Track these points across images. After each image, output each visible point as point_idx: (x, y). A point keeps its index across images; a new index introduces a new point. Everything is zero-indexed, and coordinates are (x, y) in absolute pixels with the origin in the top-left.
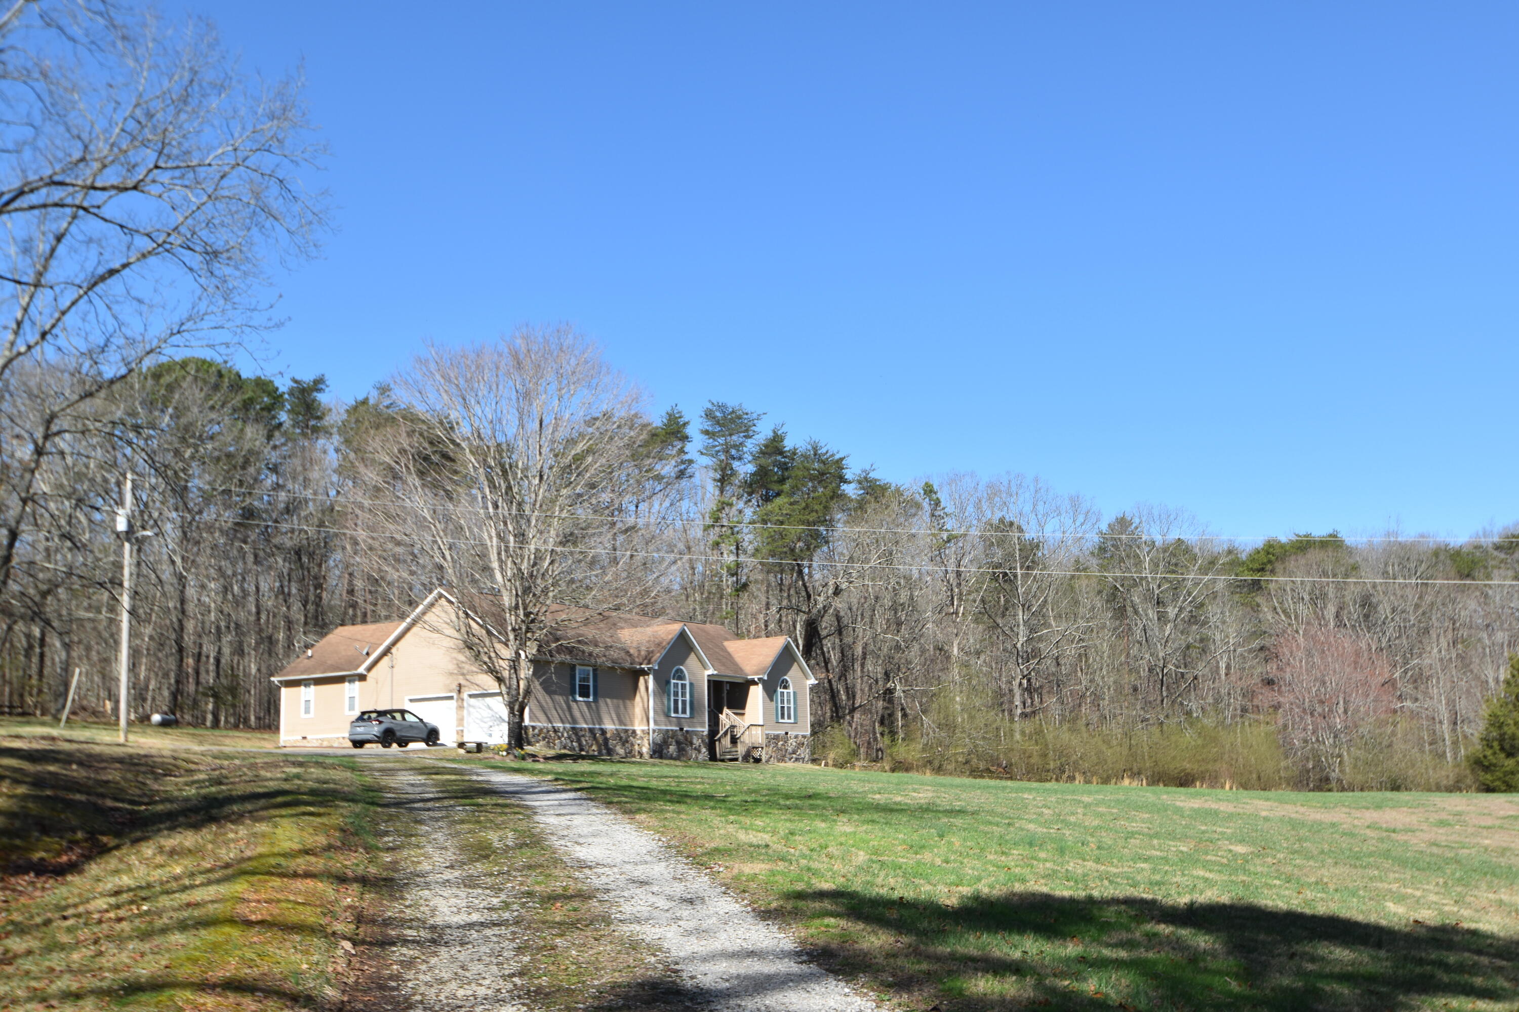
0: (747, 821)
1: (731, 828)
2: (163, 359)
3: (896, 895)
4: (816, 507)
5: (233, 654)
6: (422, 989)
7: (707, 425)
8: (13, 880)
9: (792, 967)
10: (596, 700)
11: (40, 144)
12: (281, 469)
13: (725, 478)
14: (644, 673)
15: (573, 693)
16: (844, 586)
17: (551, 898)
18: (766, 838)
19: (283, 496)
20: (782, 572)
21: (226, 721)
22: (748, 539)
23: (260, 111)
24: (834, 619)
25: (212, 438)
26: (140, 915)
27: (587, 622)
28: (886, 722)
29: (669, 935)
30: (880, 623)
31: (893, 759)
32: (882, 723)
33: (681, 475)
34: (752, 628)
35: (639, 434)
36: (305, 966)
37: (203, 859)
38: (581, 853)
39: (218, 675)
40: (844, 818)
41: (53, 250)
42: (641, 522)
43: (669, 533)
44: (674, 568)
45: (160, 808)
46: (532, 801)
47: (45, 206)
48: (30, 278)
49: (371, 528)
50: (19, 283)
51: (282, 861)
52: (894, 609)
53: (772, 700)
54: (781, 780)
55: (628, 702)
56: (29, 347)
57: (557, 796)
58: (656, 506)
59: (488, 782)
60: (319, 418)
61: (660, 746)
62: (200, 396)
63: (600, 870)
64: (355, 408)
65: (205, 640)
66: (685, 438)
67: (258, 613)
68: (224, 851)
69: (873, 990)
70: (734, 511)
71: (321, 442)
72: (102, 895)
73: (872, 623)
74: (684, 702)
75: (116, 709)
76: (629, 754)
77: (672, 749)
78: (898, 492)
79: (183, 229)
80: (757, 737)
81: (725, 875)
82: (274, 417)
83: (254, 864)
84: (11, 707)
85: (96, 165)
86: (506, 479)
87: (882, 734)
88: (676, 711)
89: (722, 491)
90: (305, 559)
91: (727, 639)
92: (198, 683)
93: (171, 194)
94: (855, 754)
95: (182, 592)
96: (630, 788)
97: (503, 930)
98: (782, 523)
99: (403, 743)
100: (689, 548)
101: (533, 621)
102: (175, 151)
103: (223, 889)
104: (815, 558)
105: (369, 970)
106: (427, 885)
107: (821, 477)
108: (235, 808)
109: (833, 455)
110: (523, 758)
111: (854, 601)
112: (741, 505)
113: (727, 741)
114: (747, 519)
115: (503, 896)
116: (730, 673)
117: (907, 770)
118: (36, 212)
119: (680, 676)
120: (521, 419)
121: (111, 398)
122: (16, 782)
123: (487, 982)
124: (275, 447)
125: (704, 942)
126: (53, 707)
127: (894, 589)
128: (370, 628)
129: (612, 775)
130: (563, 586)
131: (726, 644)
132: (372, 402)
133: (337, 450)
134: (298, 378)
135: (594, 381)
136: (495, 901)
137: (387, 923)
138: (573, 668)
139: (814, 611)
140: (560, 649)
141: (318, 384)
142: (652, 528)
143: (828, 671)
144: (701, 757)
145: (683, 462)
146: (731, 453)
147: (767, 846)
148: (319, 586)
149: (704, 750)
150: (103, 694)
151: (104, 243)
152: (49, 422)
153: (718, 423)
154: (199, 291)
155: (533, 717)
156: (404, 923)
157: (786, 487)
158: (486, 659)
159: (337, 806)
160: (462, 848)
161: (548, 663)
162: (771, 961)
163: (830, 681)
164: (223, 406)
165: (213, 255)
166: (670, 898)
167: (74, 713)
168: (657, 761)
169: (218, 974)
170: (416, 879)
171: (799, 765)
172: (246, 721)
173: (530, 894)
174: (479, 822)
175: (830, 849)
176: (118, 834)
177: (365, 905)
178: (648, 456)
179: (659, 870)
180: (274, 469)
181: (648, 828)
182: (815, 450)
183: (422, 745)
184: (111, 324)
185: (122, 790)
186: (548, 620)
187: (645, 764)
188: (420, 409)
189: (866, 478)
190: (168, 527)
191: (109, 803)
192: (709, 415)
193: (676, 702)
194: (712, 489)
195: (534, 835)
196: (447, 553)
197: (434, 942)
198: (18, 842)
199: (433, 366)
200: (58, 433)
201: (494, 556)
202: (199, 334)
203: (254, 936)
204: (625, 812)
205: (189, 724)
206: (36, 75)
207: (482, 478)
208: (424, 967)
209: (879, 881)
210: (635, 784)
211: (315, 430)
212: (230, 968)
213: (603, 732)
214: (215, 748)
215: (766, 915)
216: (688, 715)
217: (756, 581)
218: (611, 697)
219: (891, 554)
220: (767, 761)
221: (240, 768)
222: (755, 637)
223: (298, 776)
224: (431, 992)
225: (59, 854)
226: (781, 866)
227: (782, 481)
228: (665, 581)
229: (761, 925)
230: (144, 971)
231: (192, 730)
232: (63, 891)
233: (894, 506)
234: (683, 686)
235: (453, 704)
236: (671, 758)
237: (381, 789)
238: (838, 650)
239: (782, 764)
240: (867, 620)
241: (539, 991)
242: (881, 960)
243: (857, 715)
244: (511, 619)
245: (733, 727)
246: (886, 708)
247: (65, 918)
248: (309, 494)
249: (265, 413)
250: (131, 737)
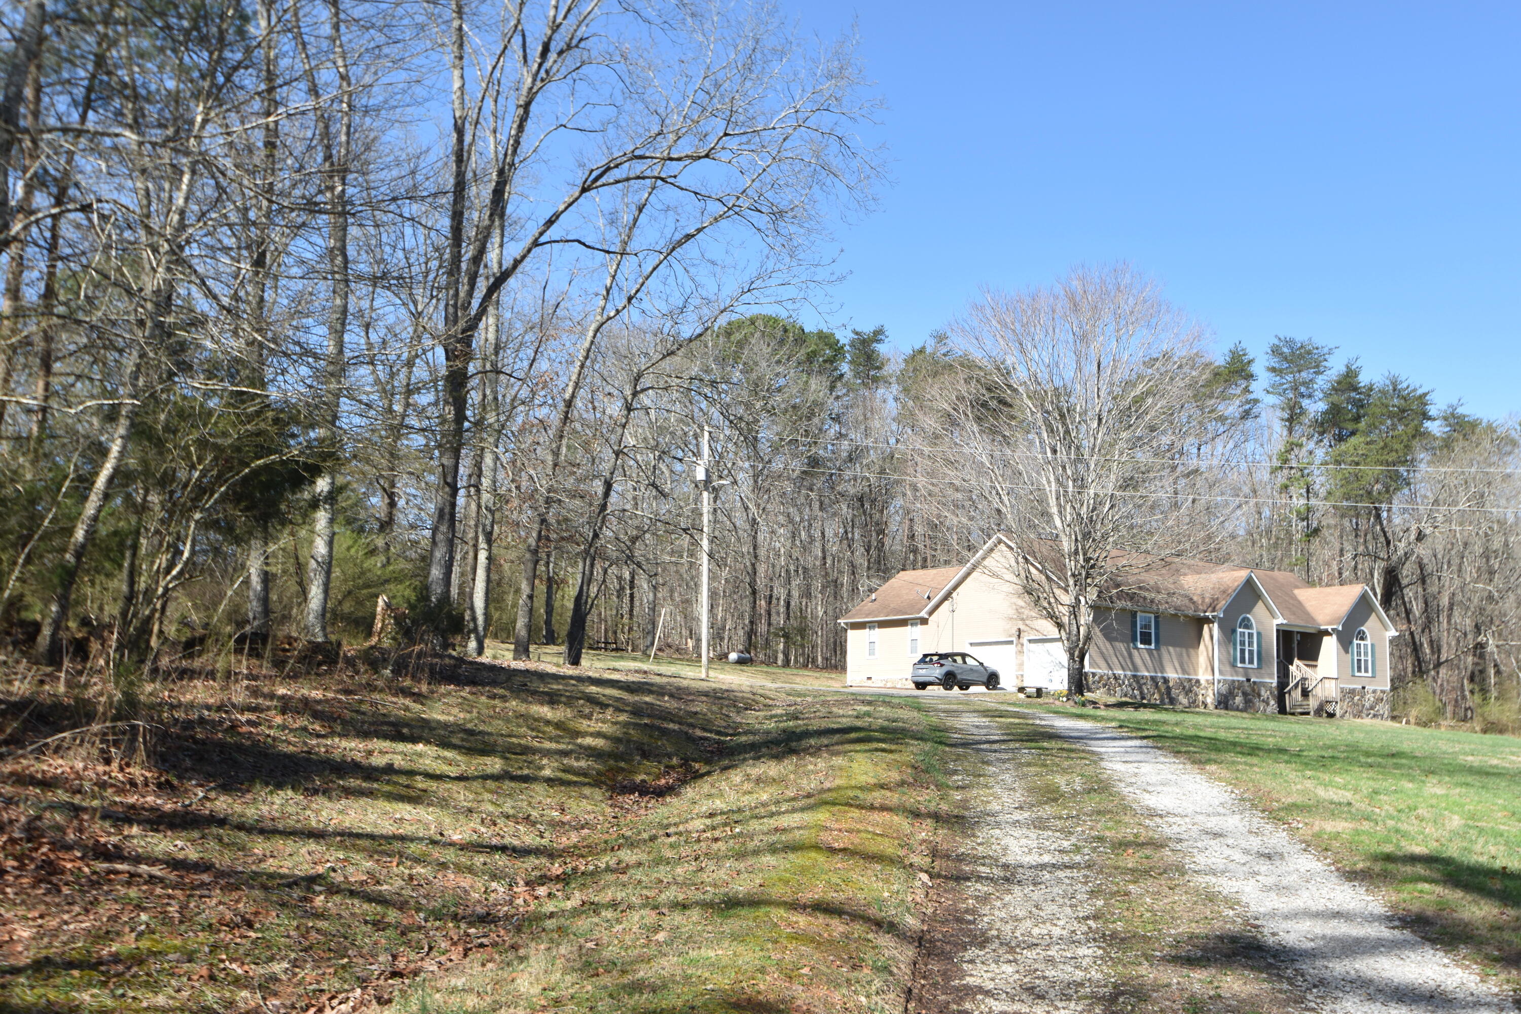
0: (1326, 777)
1: (1309, 784)
2: (734, 317)
3: (1498, 864)
4: (1396, 446)
5: (801, 597)
6: (998, 925)
7: (1274, 362)
8: (620, 798)
9: (1385, 932)
10: (1157, 648)
11: (622, 122)
12: (843, 419)
13: (1293, 417)
14: (1208, 621)
15: (1134, 640)
16: (1428, 532)
17: (1122, 845)
18: (1348, 796)
19: (845, 445)
20: (1357, 516)
21: (796, 661)
22: (1320, 481)
23: (819, 72)
24: (1416, 566)
25: (779, 390)
26: (734, 837)
27: (1148, 568)
28: (1477, 679)
29: (1247, 889)
30: (1470, 571)
31: (1485, 719)
32: (1472, 679)
33: (1246, 415)
34: (1324, 576)
35: (1201, 374)
36: (886, 894)
37: (787, 787)
38: (1151, 801)
39: (788, 618)
40: (1434, 779)
41: (636, 220)
42: (1203, 466)
43: (1233, 477)
44: (1239, 512)
45: (743, 739)
46: (1097, 747)
47: (628, 179)
48: (616, 248)
49: (931, 474)
50: (608, 252)
51: (859, 793)
52: (1486, 555)
53: (1347, 652)
54: (1359, 736)
55: (1192, 651)
56: (618, 312)
57: (1123, 743)
58: (1220, 449)
59: (1052, 727)
60: (879, 368)
61: (1226, 697)
62: (767, 350)
63: (1171, 820)
64: (913, 357)
65: (776, 584)
66: (1250, 377)
67: (824, 558)
68: (805, 782)
69: (1476, 963)
70: (1304, 452)
71: (881, 391)
72: (699, 816)
73: (1460, 571)
74: (1251, 652)
75: (698, 646)
76: (1193, 703)
77: (1239, 700)
78: (1491, 428)
79: (750, 192)
80: (1330, 690)
81: (1306, 832)
82: (836, 369)
83: (834, 795)
84: (606, 643)
85: (672, 137)
86: (1064, 424)
87: (1472, 692)
88: (1243, 661)
89: (1290, 431)
90: (867, 506)
91: (1297, 587)
92: (769, 624)
93: (740, 159)
94: (1440, 712)
95: (755, 538)
96: (1197, 738)
97: (1075, 873)
98: (1357, 464)
99: (964, 686)
100: (1255, 491)
101: (1093, 567)
102: (742, 118)
103: (808, 817)
104: (1395, 501)
105: (947, 901)
106: (998, 825)
107: (1402, 414)
108: (812, 742)
109: (1415, 390)
110: (1084, 705)
111: (1440, 548)
112: (1311, 445)
113: (1297, 694)
114: (1318, 461)
115: (1073, 840)
116: (1302, 623)
117: (1501, 731)
118: (620, 185)
119: (1247, 624)
120: (1078, 362)
121: (690, 356)
122: (618, 710)
123: (1061, 923)
124: (837, 398)
125: (1284, 899)
126: (642, 645)
127: (1486, 535)
128: (931, 572)
129: (1177, 724)
130: (1124, 532)
131: (1296, 592)
132: (929, 350)
133: (896, 399)
134: (859, 329)
135: (1154, 321)
136: (1066, 844)
137: (960, 858)
138: (1134, 614)
139: (1394, 558)
140: (1120, 595)
141: (878, 335)
142: (1215, 471)
143: (1409, 622)
144: (1269, 709)
145: (1248, 402)
146: (1301, 390)
147: (1349, 804)
148: (882, 532)
149: (1272, 702)
150: (685, 633)
151: (680, 210)
152: (637, 379)
153: (1286, 359)
154: (766, 250)
155: (1093, 663)
156: (976, 859)
157: (1362, 425)
158: (1046, 604)
159: (907, 744)
160: (1030, 790)
161: (1109, 609)
162: (1360, 923)
163: (1412, 634)
164: (788, 360)
165: (778, 214)
166: (1246, 852)
167: (660, 650)
168: (1223, 712)
169: (807, 896)
170: (985, 817)
171: (1377, 721)
172: (814, 661)
173: (1100, 839)
174: (1046, 766)
175: (1420, 811)
176: (708, 762)
177: (938, 840)
178: (1211, 396)
179: (1233, 822)
180: (837, 419)
181: (1220, 779)
182: (1395, 385)
183: (982, 689)
184: (689, 286)
185: (709, 721)
186: (1109, 566)
187: (1210, 714)
188: (977, 355)
189: (1452, 414)
190: (741, 476)
191: (699, 733)
192: (1275, 351)
193: (1243, 651)
194: (1279, 429)
195: (1101, 781)
196: (1005, 499)
197: (1007, 880)
198: (622, 764)
199: (988, 312)
200: (643, 390)
201: (1052, 502)
202: (768, 292)
203: (838, 862)
204: (1194, 762)
205: (762, 662)
206: (618, 58)
207: (1040, 423)
208: (998, 904)
209: (1478, 847)
210: (1202, 734)
211: (875, 380)
212: (817, 892)
213: (1166, 681)
214: (787, 686)
215: (1352, 876)
216: (1255, 665)
217: (1329, 526)
218: (1174, 645)
219: (1482, 496)
220: (1342, 716)
221: (813, 704)
222: (1327, 585)
223: (868, 714)
224: (1008, 928)
225: (659, 778)
226: (1366, 826)
227: (1357, 419)
228: (1229, 527)
229: (1347, 886)
230: (742, 887)
231: (765, 669)
232: (663, 811)
233: (1486, 444)
234: (1250, 635)
235: (1012, 648)
236: (1237, 709)
237: (946, 730)
238: (1420, 601)
239: (1359, 720)
240: (1454, 568)
241: (1114, 935)
242: (1484, 932)
243: (1443, 671)
244: (1071, 564)
245: (1304, 679)
246: (1476, 664)
247: (668, 835)
248: (870, 442)
249: (828, 365)
250: (712, 674)
